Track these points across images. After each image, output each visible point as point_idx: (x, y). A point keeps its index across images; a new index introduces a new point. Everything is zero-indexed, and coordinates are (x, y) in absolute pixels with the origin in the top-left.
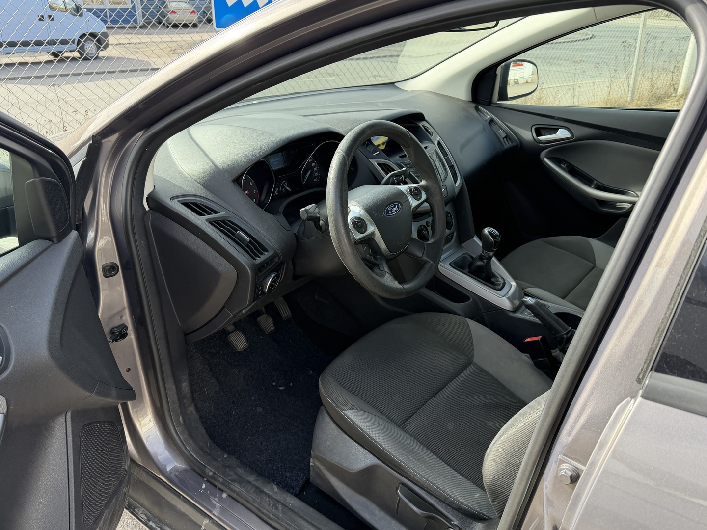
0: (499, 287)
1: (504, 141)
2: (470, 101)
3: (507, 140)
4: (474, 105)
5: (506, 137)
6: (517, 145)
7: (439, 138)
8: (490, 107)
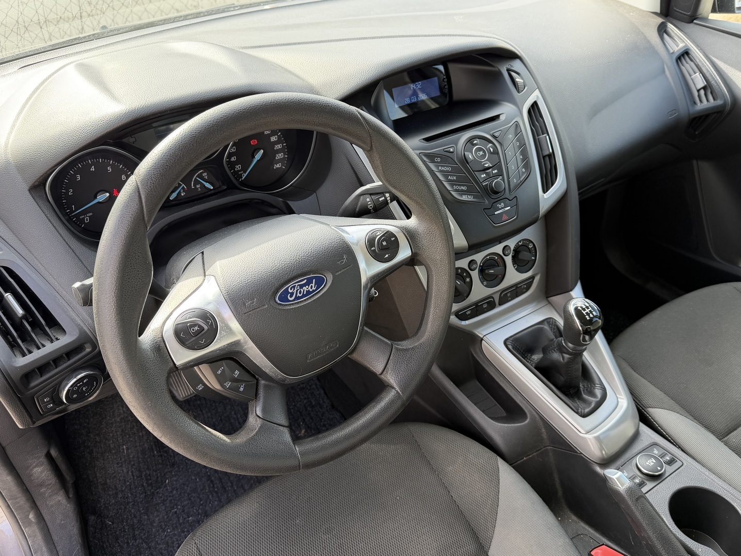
0: (587, 410)
1: (699, 96)
2: (655, 13)
3: (706, 95)
4: (660, 20)
5: (704, 88)
6: (724, 105)
7: (535, 96)
8: (691, 25)
